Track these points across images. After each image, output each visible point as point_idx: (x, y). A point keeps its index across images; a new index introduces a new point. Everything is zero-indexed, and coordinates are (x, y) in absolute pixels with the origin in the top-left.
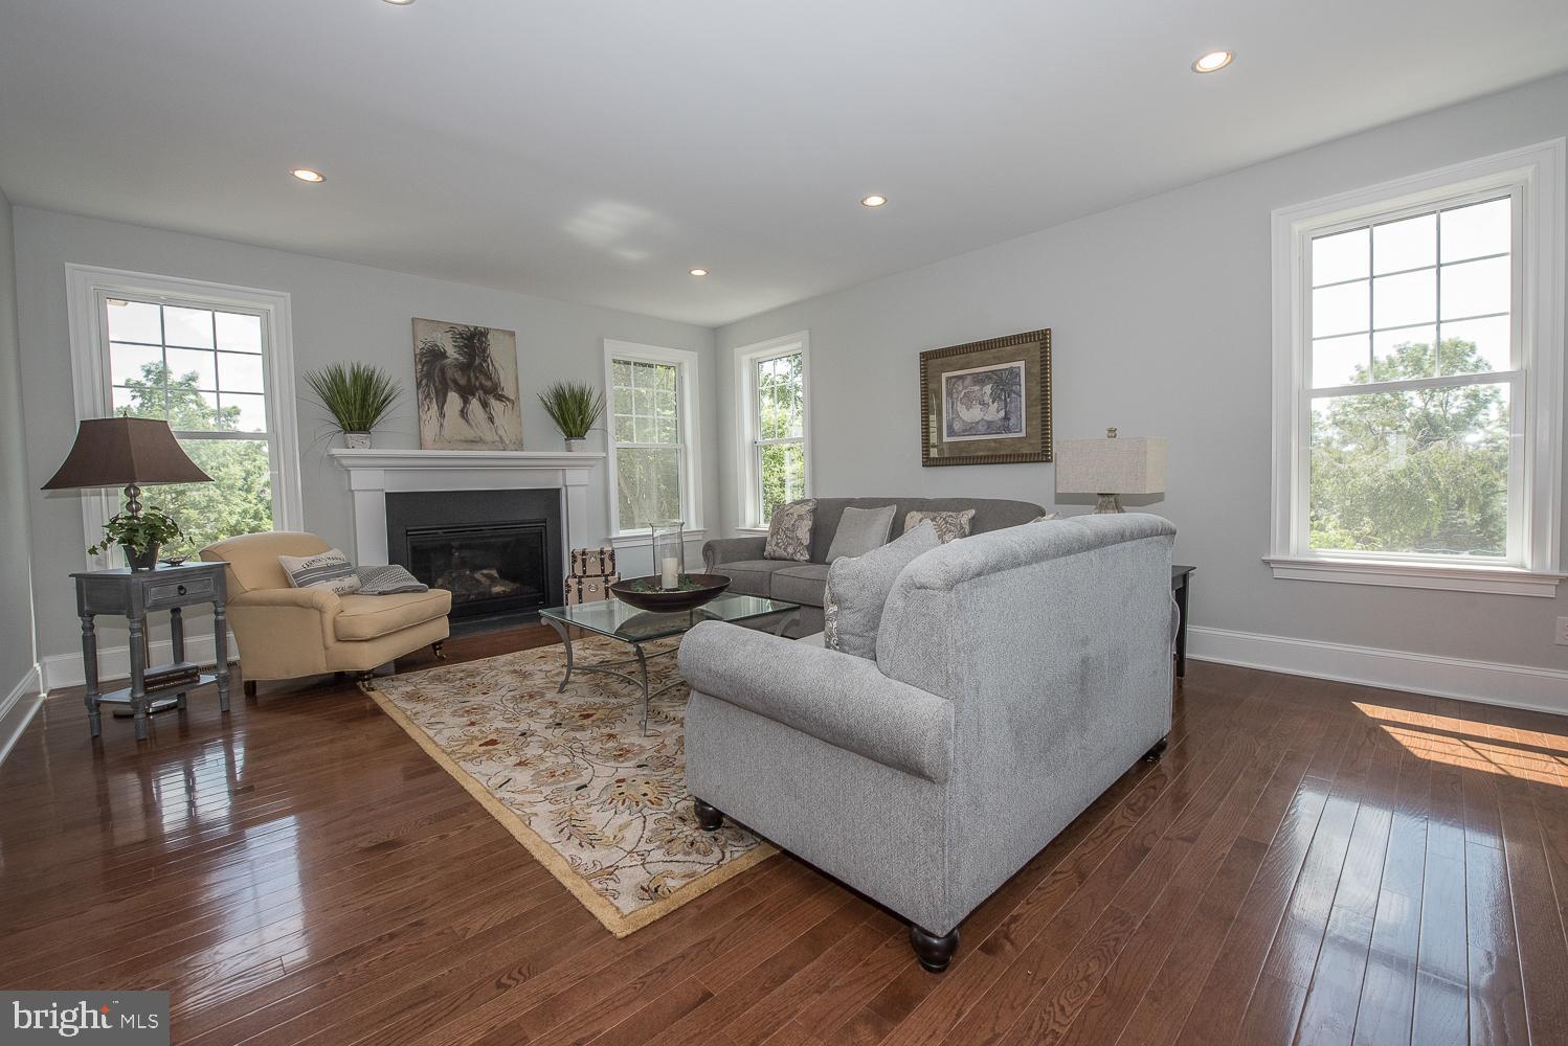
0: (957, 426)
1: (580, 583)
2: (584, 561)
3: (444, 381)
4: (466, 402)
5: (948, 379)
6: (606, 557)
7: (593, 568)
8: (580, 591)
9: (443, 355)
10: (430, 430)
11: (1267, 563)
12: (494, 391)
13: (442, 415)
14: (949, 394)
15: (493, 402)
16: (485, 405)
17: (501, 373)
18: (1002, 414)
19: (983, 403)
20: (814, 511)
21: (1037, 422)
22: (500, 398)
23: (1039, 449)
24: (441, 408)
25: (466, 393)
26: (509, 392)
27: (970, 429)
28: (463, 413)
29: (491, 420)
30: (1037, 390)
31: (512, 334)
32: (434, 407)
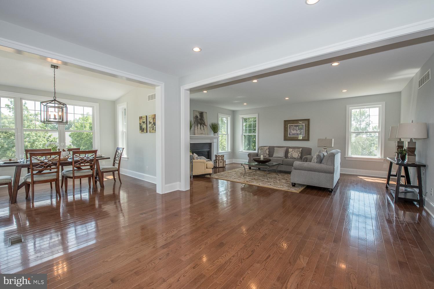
0: (291, 134)
1: (219, 161)
2: (219, 157)
3: (198, 122)
4: (201, 126)
5: (289, 125)
6: (223, 156)
7: (220, 158)
8: (219, 163)
9: (198, 117)
10: (196, 131)
11: (345, 157)
12: (204, 124)
13: (198, 129)
14: (290, 128)
15: (204, 126)
16: (203, 127)
17: (205, 120)
18: (300, 132)
19: (296, 130)
20: (269, 148)
21: (307, 134)
22: (205, 125)
23: (307, 138)
24: (198, 127)
25: (201, 124)
26: (206, 124)
27: (294, 134)
28: (200, 128)
29: (204, 129)
30: (307, 129)
31: (206, 113)
32: (197, 127)
